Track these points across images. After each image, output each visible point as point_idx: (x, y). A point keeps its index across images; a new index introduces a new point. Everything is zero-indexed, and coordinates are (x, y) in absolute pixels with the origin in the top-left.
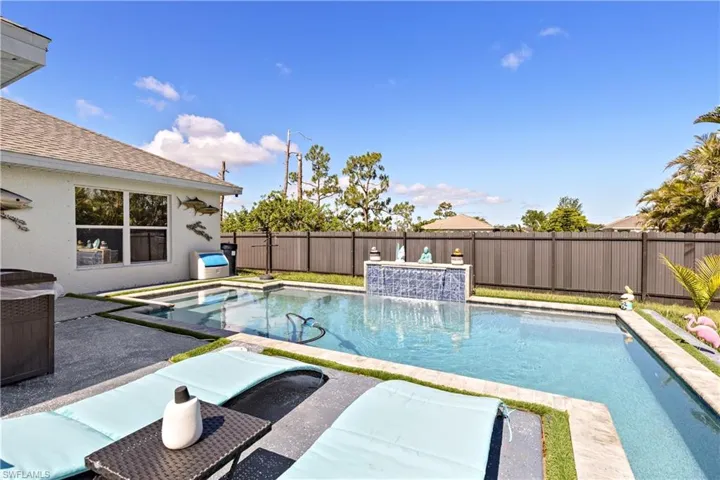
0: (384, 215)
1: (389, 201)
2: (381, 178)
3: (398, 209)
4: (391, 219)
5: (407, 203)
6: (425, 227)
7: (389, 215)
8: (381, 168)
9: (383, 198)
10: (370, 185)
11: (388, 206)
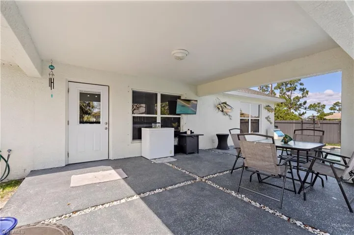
0: (302, 111)
1: (305, 103)
2: (301, 90)
3: (312, 107)
4: (305, 113)
5: (319, 103)
6: (327, 117)
7: (304, 111)
8: (301, 84)
9: (302, 101)
10: (292, 95)
11: (305, 106)
